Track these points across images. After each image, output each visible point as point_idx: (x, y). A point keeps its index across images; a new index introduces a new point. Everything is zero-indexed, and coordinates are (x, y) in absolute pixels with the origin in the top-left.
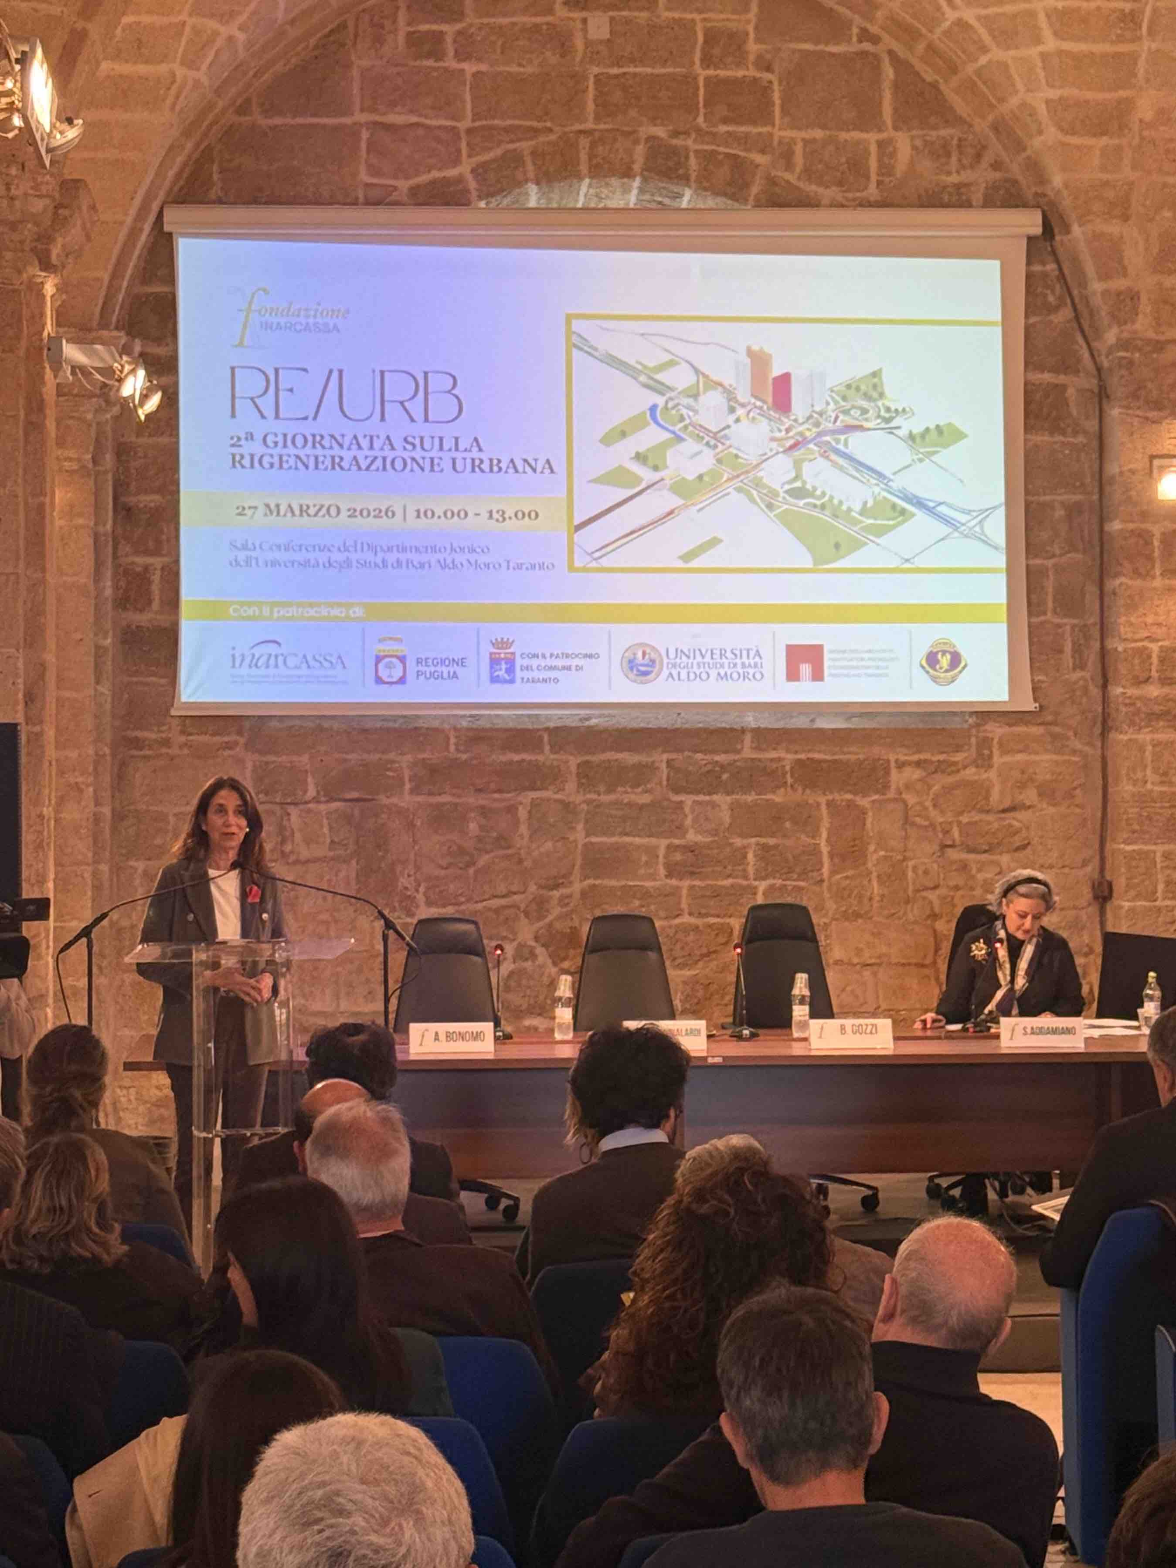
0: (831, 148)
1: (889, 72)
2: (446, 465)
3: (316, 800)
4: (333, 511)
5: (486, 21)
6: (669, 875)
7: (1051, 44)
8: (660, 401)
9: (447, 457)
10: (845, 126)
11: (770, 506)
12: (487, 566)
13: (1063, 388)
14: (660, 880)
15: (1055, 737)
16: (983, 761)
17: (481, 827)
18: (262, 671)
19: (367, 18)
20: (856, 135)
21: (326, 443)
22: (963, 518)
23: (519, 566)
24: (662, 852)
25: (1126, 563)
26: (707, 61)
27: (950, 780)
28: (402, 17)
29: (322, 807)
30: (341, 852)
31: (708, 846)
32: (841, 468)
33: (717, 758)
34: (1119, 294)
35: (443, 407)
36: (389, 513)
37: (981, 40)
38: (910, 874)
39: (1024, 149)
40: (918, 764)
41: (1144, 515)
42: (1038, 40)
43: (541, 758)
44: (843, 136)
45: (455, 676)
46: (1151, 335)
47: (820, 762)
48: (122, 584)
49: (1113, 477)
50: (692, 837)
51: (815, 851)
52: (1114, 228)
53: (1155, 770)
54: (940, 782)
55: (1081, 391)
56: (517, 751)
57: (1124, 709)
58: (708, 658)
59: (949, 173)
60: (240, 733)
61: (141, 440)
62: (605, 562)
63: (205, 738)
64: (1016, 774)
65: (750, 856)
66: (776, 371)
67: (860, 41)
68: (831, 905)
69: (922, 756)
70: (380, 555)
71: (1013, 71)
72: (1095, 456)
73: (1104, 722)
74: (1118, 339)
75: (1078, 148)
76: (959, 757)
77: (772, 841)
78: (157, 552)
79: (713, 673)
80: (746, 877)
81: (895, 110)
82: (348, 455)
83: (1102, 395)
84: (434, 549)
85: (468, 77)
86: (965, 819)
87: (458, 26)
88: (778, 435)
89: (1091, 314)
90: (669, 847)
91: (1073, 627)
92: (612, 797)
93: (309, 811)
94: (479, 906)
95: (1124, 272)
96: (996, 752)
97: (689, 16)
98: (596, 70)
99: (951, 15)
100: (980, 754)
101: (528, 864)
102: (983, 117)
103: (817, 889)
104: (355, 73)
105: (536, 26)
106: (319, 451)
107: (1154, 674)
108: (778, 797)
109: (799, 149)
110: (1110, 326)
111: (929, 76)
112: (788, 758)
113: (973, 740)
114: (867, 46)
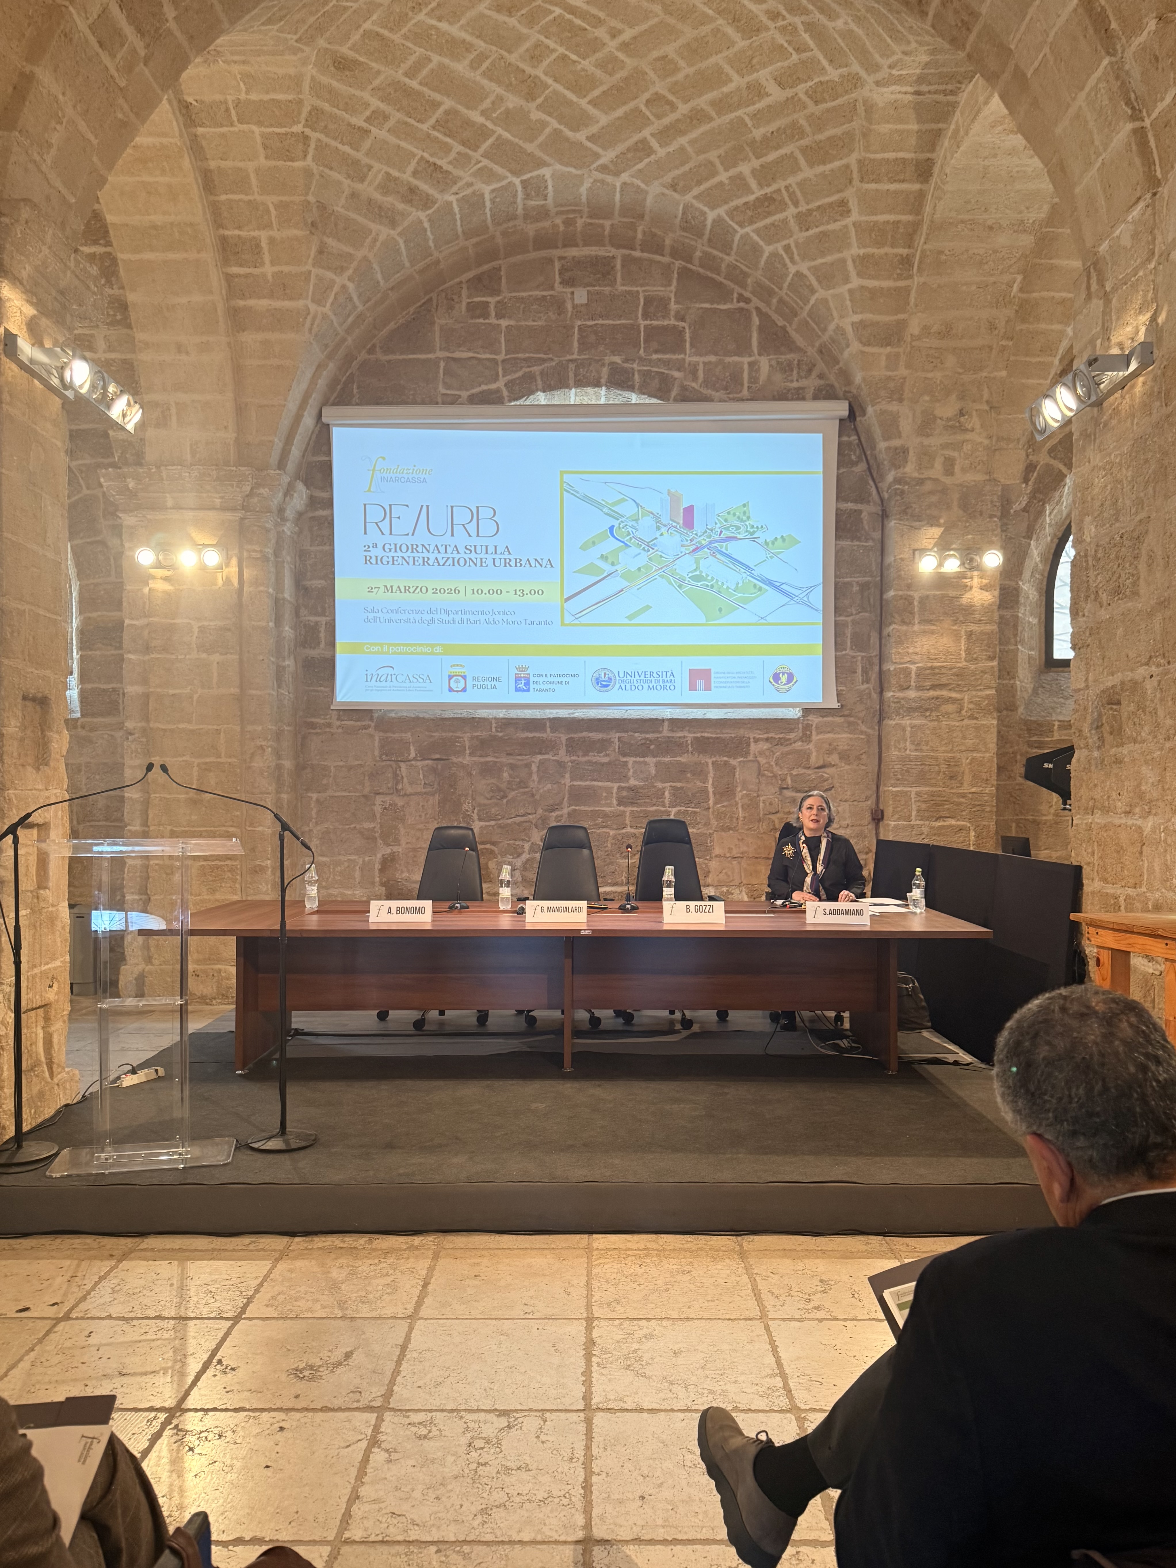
0: (720, 367)
1: (756, 321)
2: (490, 562)
3: (415, 759)
4: (424, 590)
5: (514, 294)
6: (619, 805)
7: (856, 282)
8: (616, 523)
9: (490, 557)
10: (728, 353)
11: (680, 586)
12: (513, 622)
13: (860, 512)
14: (614, 806)
15: (850, 724)
16: (806, 738)
17: (510, 776)
18: (384, 684)
19: (443, 295)
20: (736, 359)
21: (420, 549)
22: (796, 592)
23: (532, 623)
24: (615, 791)
25: (896, 616)
26: (646, 316)
27: (787, 749)
28: (464, 292)
29: (419, 763)
30: (429, 789)
31: (642, 788)
32: (723, 563)
33: (647, 736)
34: (896, 449)
35: (487, 528)
36: (457, 591)
37: (811, 285)
38: (761, 805)
39: (838, 363)
40: (767, 740)
41: (909, 587)
42: (847, 280)
43: (544, 735)
44: (728, 359)
45: (495, 687)
46: (916, 475)
47: (708, 738)
48: (303, 632)
49: (889, 565)
50: (633, 782)
51: (705, 791)
52: (894, 407)
53: (912, 743)
54: (779, 751)
55: (869, 514)
56: (531, 732)
57: (893, 705)
58: (642, 677)
59: (792, 381)
60: (371, 719)
61: (312, 548)
62: (583, 620)
63: (352, 723)
64: (826, 746)
65: (667, 794)
66: (685, 505)
67: (738, 302)
68: (714, 823)
69: (770, 735)
70: (452, 616)
71: (831, 305)
72: (879, 553)
73: (880, 714)
74: (895, 479)
75: (873, 354)
76: (792, 736)
77: (679, 785)
78: (323, 614)
79: (646, 686)
80: (664, 806)
81: (759, 343)
82: (432, 557)
83: (884, 515)
84: (482, 612)
85: (504, 329)
86: (794, 772)
87: (498, 298)
88: (686, 543)
89: (878, 467)
90: (619, 788)
91: (863, 657)
92: (586, 759)
93: (411, 766)
94: (509, 821)
95: (900, 437)
96: (814, 733)
97: (635, 289)
98: (579, 323)
99: (792, 269)
100: (804, 734)
101: (537, 797)
102: (813, 346)
103: (705, 813)
104: (437, 328)
105: (544, 297)
106: (415, 554)
107: (913, 684)
108: (683, 759)
109: (701, 367)
110: (890, 470)
111: (781, 322)
112: (689, 736)
113: (800, 726)
114: (742, 304)
